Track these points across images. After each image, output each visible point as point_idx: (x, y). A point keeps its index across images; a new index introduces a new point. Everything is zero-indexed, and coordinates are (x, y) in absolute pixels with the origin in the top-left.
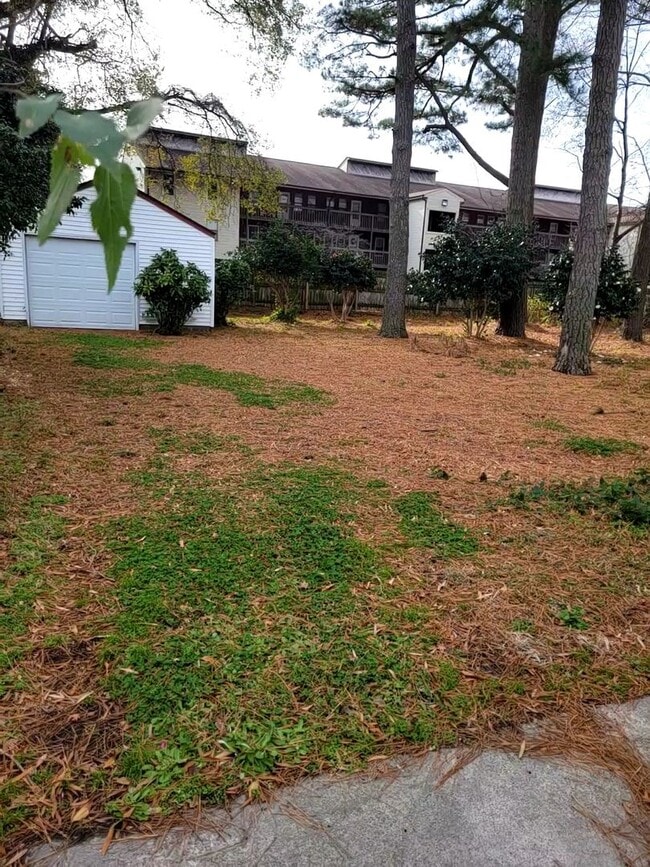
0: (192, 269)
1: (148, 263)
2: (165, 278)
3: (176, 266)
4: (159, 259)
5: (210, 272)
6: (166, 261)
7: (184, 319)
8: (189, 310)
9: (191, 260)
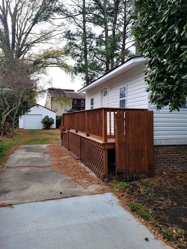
0: (51, 118)
1: (44, 118)
2: (46, 120)
3: (48, 118)
4: (45, 117)
5: (55, 119)
6: (47, 117)
7: (50, 127)
8: (51, 125)
9: (51, 117)
